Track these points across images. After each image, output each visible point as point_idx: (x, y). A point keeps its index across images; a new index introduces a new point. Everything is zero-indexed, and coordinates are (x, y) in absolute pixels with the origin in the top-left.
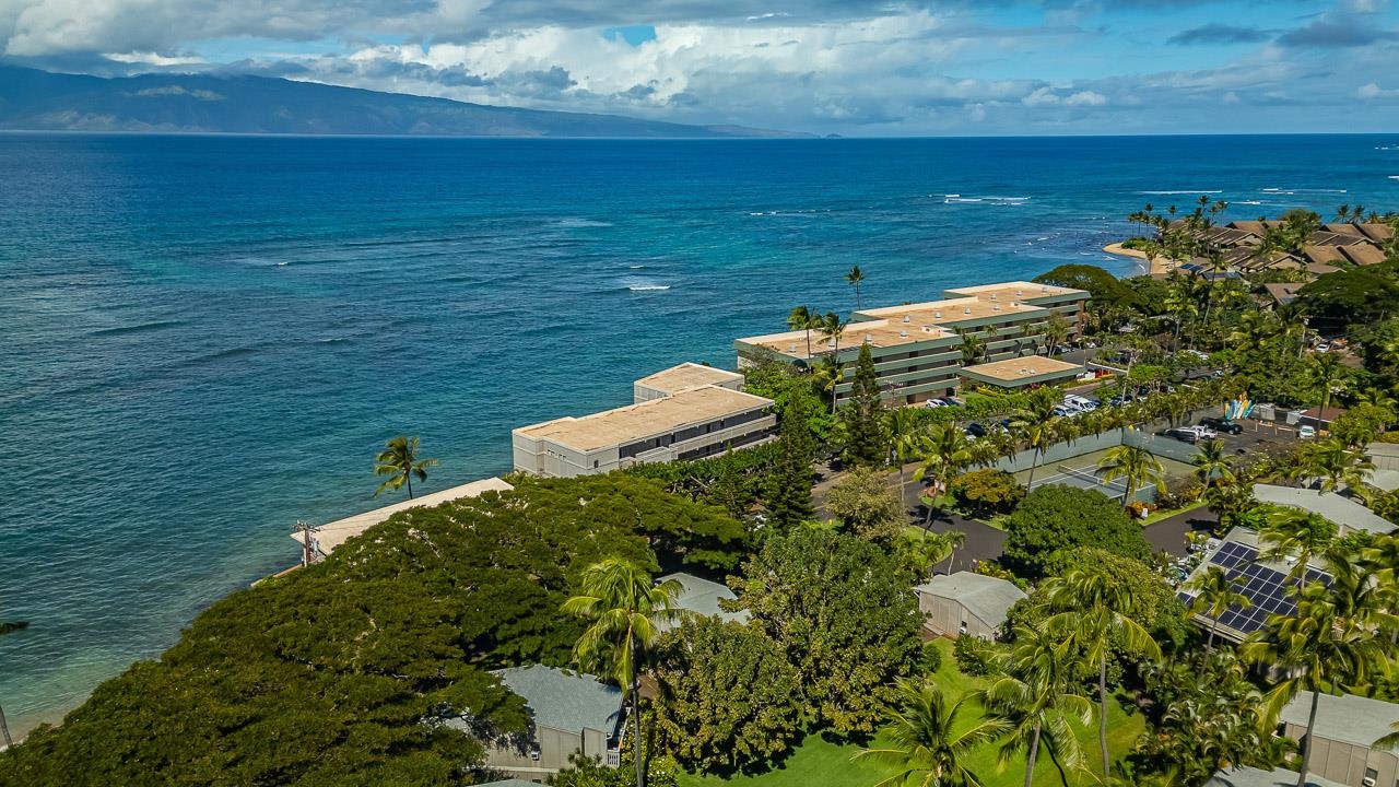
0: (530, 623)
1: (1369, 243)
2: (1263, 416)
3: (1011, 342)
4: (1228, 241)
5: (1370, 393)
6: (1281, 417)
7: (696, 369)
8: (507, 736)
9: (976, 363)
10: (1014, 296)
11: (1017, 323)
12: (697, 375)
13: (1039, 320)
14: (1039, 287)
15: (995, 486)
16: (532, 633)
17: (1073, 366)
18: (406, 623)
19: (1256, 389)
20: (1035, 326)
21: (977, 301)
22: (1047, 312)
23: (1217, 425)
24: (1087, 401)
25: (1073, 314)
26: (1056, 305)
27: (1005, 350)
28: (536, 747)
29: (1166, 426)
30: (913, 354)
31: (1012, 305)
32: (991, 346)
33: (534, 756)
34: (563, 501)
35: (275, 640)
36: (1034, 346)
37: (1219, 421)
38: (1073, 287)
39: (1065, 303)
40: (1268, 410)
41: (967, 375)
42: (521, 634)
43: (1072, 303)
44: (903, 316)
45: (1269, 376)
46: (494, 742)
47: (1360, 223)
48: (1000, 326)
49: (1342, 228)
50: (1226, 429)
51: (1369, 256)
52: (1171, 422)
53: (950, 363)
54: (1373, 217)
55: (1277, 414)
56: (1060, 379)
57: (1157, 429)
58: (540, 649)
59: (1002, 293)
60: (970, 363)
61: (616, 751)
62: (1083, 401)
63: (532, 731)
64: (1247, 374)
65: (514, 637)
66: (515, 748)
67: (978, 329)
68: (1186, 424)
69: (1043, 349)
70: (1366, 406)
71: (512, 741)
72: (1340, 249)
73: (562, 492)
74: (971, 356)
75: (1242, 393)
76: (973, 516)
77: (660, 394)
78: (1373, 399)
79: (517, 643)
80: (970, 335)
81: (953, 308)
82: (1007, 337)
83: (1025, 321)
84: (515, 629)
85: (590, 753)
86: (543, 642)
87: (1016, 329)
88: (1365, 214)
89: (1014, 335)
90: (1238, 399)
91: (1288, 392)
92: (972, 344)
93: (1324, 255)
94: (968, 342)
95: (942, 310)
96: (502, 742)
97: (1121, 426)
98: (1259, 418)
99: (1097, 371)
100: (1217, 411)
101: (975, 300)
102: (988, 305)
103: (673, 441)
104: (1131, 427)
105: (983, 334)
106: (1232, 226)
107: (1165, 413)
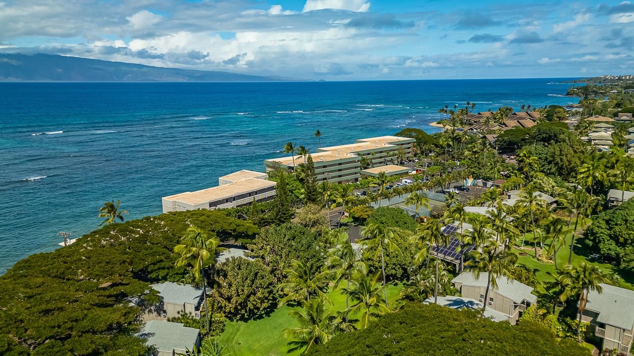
0: (162, 264)
1: (531, 119)
2: (478, 184)
3: (382, 160)
4: (477, 120)
5: (515, 173)
6: (485, 184)
7: (247, 173)
8: (152, 308)
9: (368, 168)
10: (384, 141)
11: (384, 152)
12: (247, 174)
13: (394, 150)
14: (395, 138)
15: (366, 211)
16: (164, 268)
17: (407, 168)
18: (107, 263)
19: (475, 174)
20: (391, 153)
21: (369, 143)
22: (397, 147)
23: (460, 188)
24: (410, 181)
25: (409, 148)
26: (402, 144)
27: (380, 163)
28: (165, 312)
29: (440, 189)
30: (340, 164)
31: (383, 144)
32: (374, 161)
33: (164, 315)
34: (179, 219)
35: (48, 270)
36: (392, 161)
37: (461, 187)
38: (409, 137)
39: (406, 144)
40: (480, 182)
41: (364, 173)
42: (159, 269)
43: (409, 143)
44: (337, 150)
45: (480, 169)
46: (146, 311)
47: (529, 112)
48: (377, 153)
49: (522, 114)
50: (463, 190)
51: (529, 123)
52: (442, 187)
53: (356, 167)
54: (534, 109)
55: (483, 183)
56: (402, 173)
57: (436, 190)
58: (167, 275)
59: (381, 141)
60: (365, 168)
61: (198, 312)
62: (409, 181)
63: (163, 305)
64: (472, 168)
65: (156, 270)
66: (156, 313)
67: (369, 154)
68: (448, 188)
69: (396, 162)
70: (513, 178)
71: (154, 310)
72: (518, 122)
73: (179, 216)
74: (366, 165)
75: (470, 175)
76: (359, 225)
77: (230, 182)
78: (516, 175)
79: (157, 273)
80: (365, 157)
81: (359, 147)
82: (381, 157)
83: (388, 151)
84: (156, 267)
85: (187, 311)
86: (168, 272)
87: (384, 154)
88: (531, 108)
89: (384, 156)
90: (469, 178)
91: (487, 174)
92: (365, 160)
93: (512, 124)
94: (364, 159)
95: (354, 148)
96: (150, 311)
97: (421, 189)
98: (477, 185)
99: (417, 170)
100: (461, 183)
101: (368, 143)
102: (374, 145)
103: (234, 200)
104: (425, 190)
105: (370, 156)
106: (479, 114)
107: (439, 184)
